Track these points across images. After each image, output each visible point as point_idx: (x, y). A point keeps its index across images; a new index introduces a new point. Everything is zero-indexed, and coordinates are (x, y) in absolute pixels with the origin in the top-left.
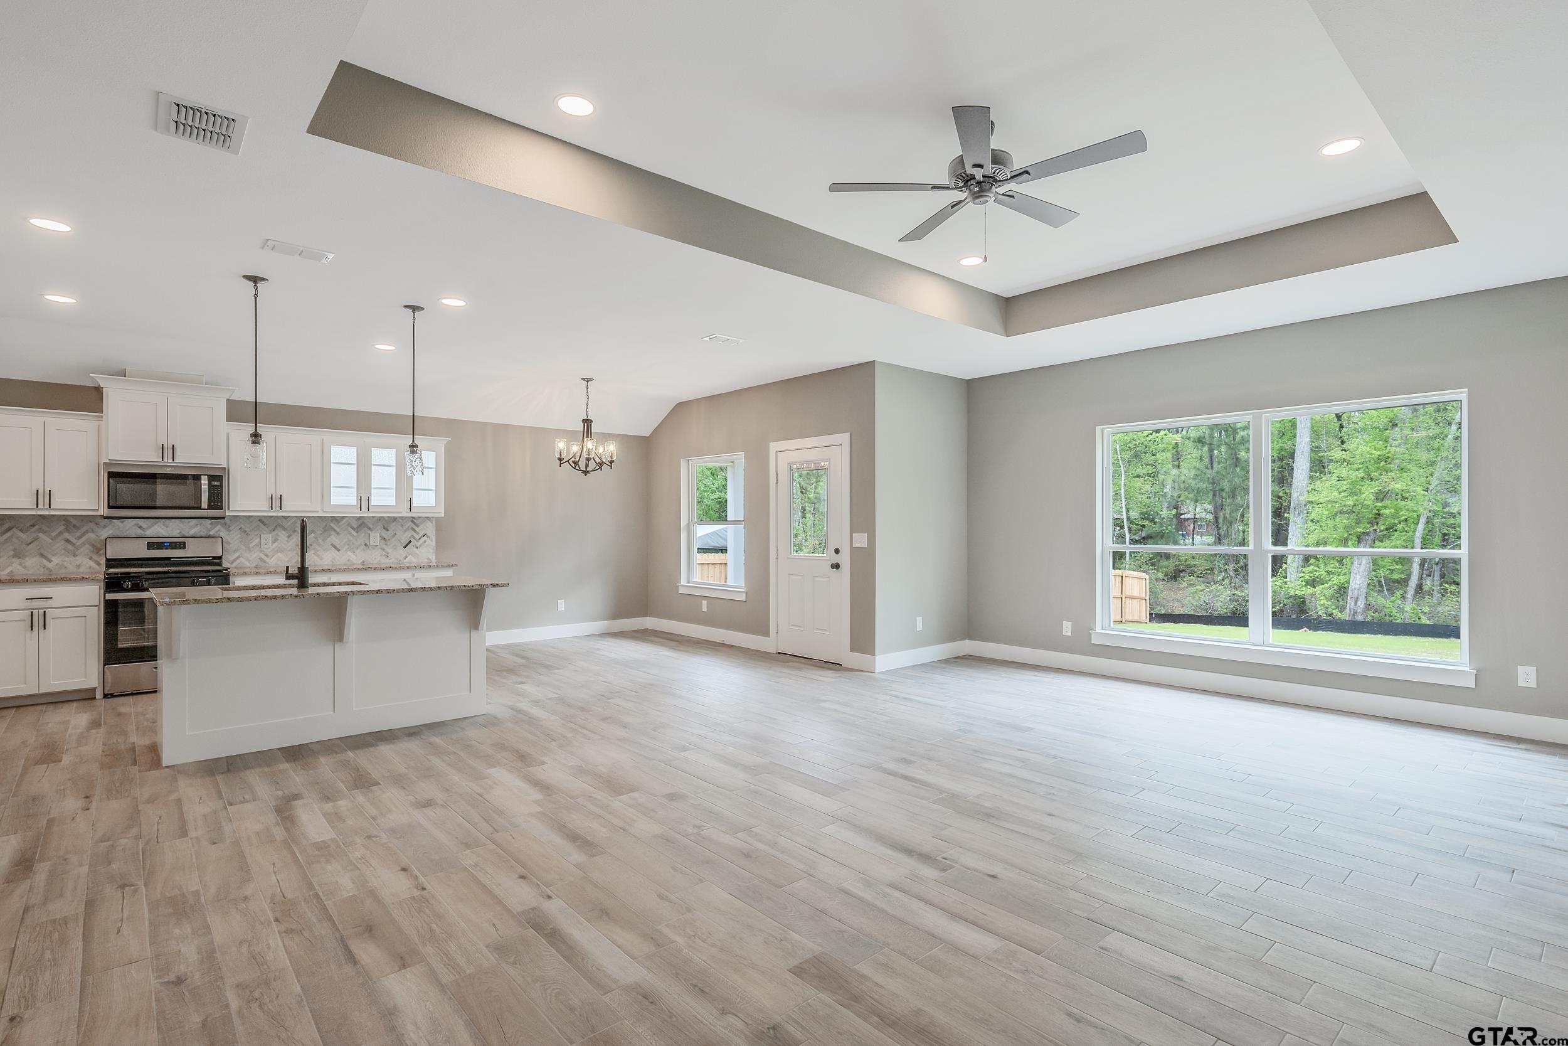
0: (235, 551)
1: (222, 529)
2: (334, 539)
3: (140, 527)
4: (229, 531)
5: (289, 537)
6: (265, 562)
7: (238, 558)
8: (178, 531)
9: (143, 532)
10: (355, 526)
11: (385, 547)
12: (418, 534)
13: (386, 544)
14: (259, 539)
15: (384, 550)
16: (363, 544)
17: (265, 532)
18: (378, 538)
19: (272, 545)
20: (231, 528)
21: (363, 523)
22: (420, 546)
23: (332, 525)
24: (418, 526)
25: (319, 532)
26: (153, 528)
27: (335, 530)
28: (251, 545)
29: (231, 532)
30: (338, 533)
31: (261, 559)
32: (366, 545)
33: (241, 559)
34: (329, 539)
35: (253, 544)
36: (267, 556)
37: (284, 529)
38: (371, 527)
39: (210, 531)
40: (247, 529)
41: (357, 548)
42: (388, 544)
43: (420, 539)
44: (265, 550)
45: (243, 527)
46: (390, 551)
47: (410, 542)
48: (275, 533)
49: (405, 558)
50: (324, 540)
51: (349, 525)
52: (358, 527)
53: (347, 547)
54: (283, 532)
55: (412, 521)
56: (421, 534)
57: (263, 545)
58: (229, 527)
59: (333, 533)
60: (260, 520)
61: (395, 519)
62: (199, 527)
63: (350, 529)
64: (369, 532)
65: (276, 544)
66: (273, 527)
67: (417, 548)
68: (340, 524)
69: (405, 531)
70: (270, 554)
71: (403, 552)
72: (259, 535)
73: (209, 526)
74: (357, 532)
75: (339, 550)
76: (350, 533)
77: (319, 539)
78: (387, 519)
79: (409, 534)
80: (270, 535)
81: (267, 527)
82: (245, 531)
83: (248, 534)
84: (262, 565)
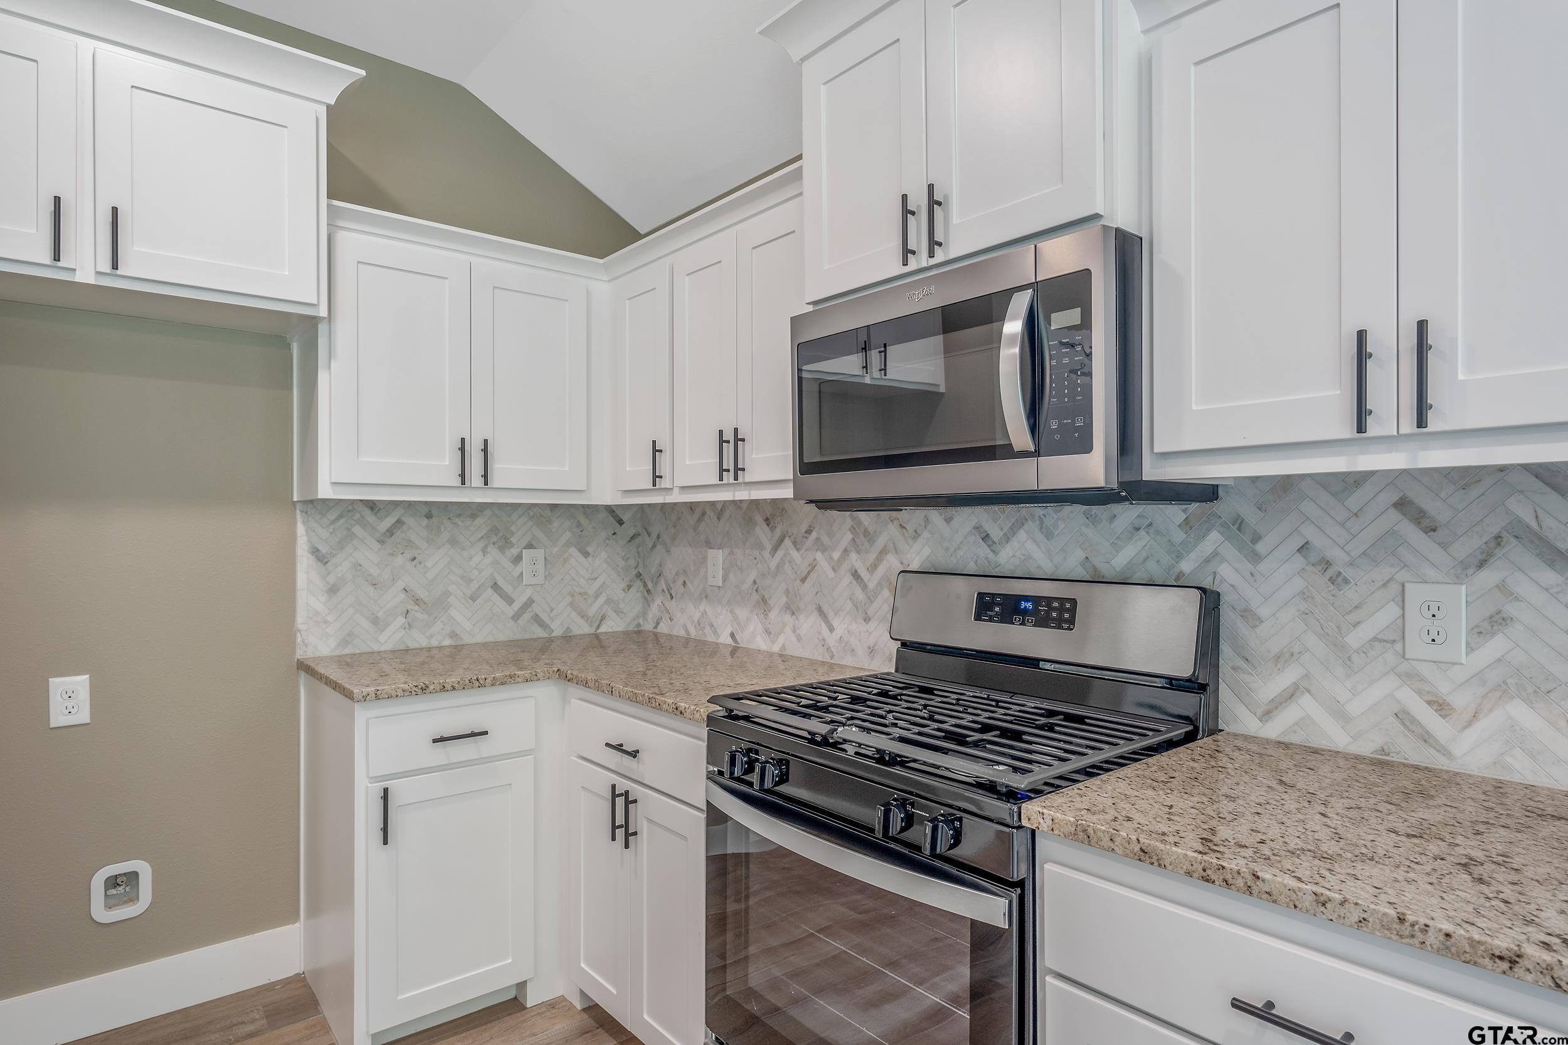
0: (1281, 659)
1: (1229, 551)
3: (986, 538)
4: (1256, 558)
6: (1426, 738)
7: (1291, 695)
8: (1080, 555)
9: (991, 556)
14: (1393, 610)
17: (1431, 573)
19: (1470, 649)
20: (1260, 547)
28: (1355, 639)
29: (1263, 566)
31: (1403, 717)
33: (1306, 701)
35: (1365, 632)
36: (1441, 707)
39: (1179, 557)
40: (1335, 554)
44: (1426, 670)
45: (1318, 541)
57: (1417, 647)
58: (1257, 538)
60: (1402, 505)
62: (1144, 537)
70: (1461, 700)
72: (1394, 588)
73: (1179, 536)
80: (1464, 587)
81: (1444, 546)
82: (1326, 564)
83: (1338, 580)
84: (1411, 752)
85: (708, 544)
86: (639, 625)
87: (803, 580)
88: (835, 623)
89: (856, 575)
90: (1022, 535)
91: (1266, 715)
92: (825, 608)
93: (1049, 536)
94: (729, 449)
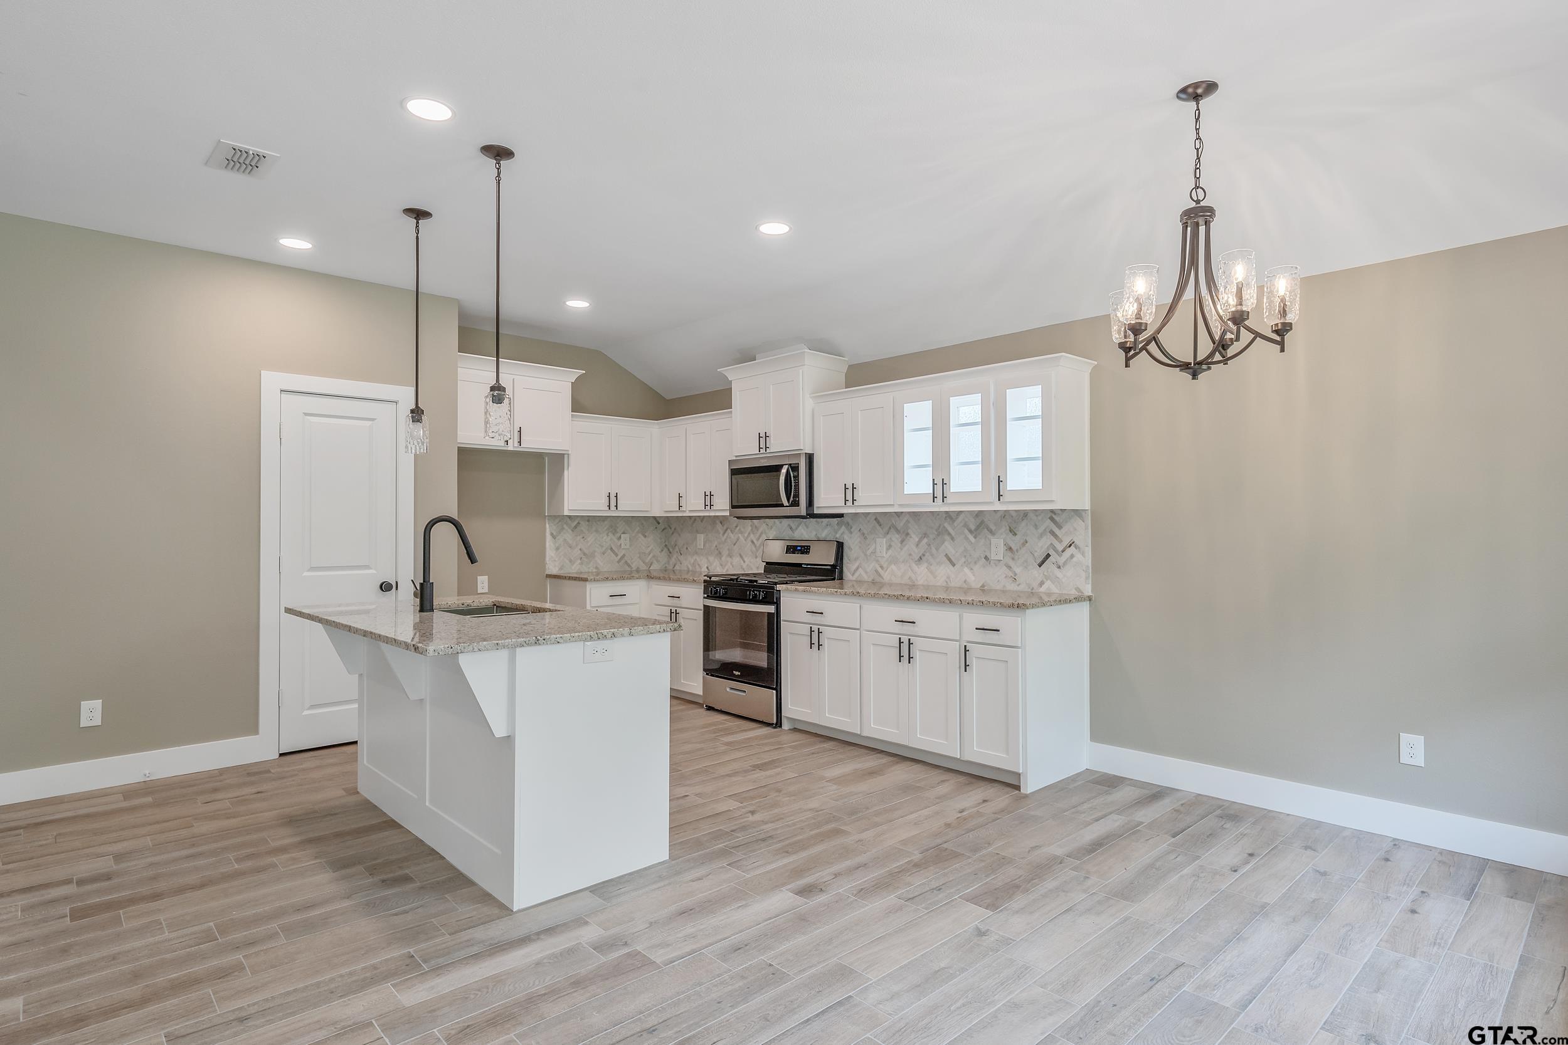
0: (856, 559)
1: (846, 532)
2: (948, 547)
4: (851, 533)
5: (902, 541)
6: (880, 575)
7: (857, 569)
8: (814, 533)
10: (973, 527)
11: (1011, 563)
12: (1061, 541)
13: (1013, 559)
14: (874, 545)
15: (1009, 567)
16: (983, 556)
17: (880, 535)
18: (1002, 549)
19: (886, 553)
20: (852, 530)
21: (982, 522)
22: (1065, 563)
23: (946, 525)
24: (1060, 527)
25: (932, 536)
26: (798, 530)
27: (949, 534)
28: (869, 553)
29: (850, 535)
30: (953, 539)
31: (876, 571)
32: (986, 558)
33: (860, 569)
34: (943, 547)
35: (870, 551)
36: (882, 567)
37: (898, 531)
38: (993, 528)
39: (836, 533)
40: (865, 532)
41: (975, 563)
42: (1016, 557)
43: (1063, 551)
44: (879, 559)
45: (862, 528)
46: (1018, 570)
47: (1048, 556)
48: (889, 536)
49: (1042, 584)
50: (937, 549)
51: (966, 525)
52: (976, 530)
53: (963, 560)
54: (897, 536)
55: (1052, 519)
56: (1066, 542)
57: (879, 553)
58: (849, 529)
59: (947, 537)
60: (876, 519)
61: (1025, 514)
63: (966, 531)
64: (990, 536)
65: (890, 552)
66: (887, 528)
67: (1059, 567)
68: (955, 524)
69: (1041, 536)
70: (885, 566)
71: (1037, 573)
72: (875, 540)
73: (836, 527)
74: (975, 537)
75: (954, 565)
76: (966, 538)
77: (932, 546)
78: (1014, 514)
79: (1048, 540)
80: (885, 539)
81: (882, 529)
82: (863, 534)
83: (865, 538)
84: (878, 579)
85: (697, 532)
86: (666, 567)
87: (735, 544)
88: (746, 559)
89: (753, 542)
90: (800, 527)
91: (853, 575)
92: (742, 554)
93: (807, 527)
94: (708, 498)
